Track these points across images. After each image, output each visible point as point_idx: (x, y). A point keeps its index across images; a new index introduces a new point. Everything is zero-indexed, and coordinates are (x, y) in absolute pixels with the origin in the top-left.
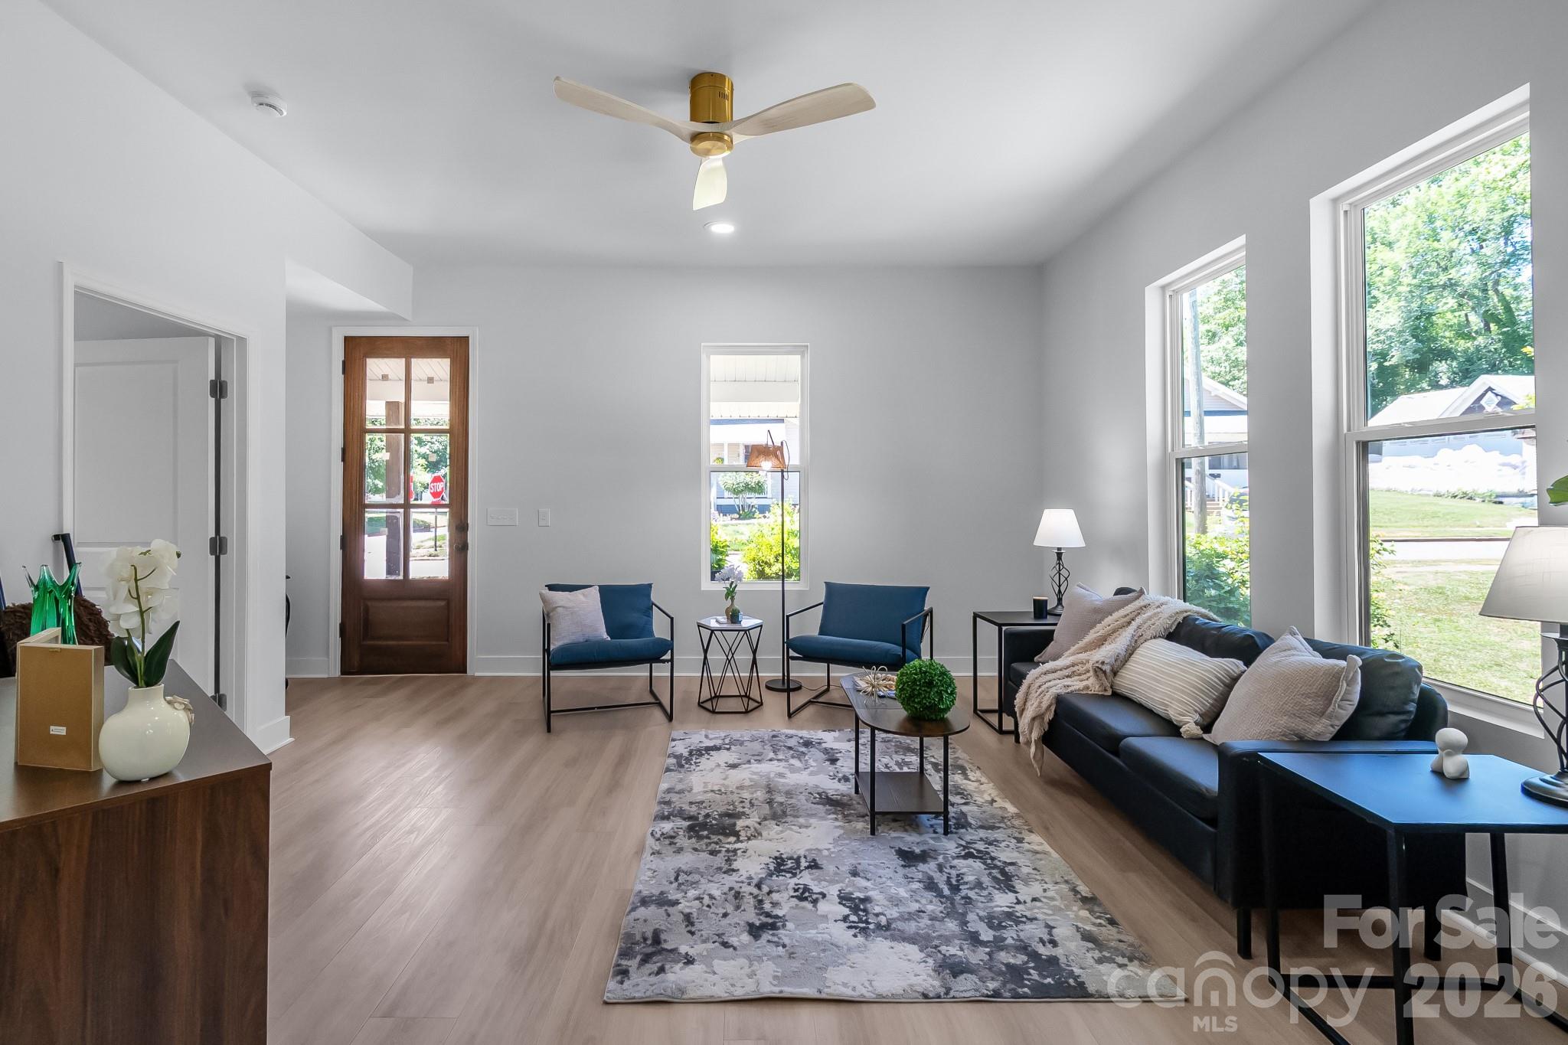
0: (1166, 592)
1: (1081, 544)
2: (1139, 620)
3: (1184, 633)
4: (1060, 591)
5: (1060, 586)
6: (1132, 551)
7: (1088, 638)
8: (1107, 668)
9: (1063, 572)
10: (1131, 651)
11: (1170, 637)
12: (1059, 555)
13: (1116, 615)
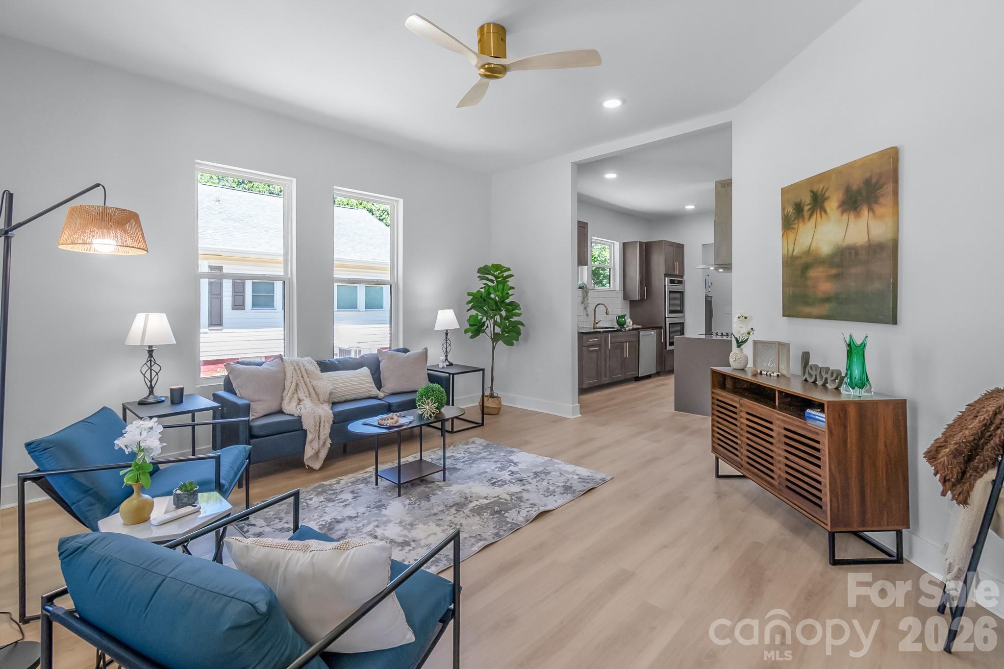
4: (151, 385)
5: (151, 382)
12: (151, 352)
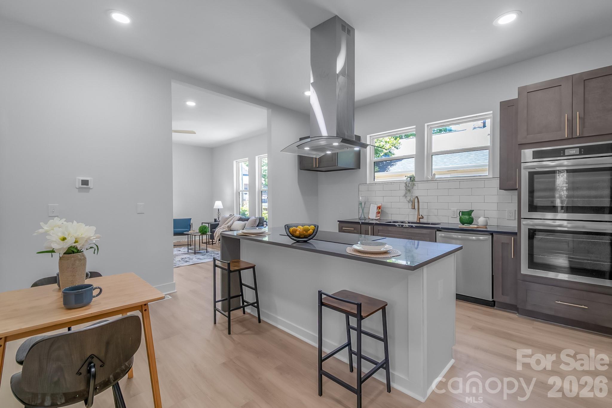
0: (237, 214)
1: (222, 208)
2: (234, 218)
3: (240, 219)
4: (219, 217)
6: (231, 209)
7: (225, 223)
8: (229, 226)
9: (219, 213)
10: (233, 223)
11: (238, 220)
12: (218, 210)
13: (230, 218)
